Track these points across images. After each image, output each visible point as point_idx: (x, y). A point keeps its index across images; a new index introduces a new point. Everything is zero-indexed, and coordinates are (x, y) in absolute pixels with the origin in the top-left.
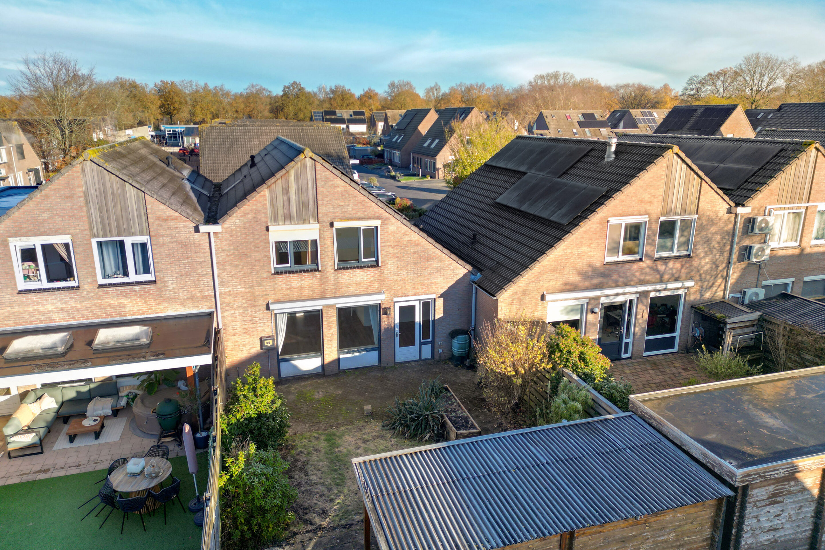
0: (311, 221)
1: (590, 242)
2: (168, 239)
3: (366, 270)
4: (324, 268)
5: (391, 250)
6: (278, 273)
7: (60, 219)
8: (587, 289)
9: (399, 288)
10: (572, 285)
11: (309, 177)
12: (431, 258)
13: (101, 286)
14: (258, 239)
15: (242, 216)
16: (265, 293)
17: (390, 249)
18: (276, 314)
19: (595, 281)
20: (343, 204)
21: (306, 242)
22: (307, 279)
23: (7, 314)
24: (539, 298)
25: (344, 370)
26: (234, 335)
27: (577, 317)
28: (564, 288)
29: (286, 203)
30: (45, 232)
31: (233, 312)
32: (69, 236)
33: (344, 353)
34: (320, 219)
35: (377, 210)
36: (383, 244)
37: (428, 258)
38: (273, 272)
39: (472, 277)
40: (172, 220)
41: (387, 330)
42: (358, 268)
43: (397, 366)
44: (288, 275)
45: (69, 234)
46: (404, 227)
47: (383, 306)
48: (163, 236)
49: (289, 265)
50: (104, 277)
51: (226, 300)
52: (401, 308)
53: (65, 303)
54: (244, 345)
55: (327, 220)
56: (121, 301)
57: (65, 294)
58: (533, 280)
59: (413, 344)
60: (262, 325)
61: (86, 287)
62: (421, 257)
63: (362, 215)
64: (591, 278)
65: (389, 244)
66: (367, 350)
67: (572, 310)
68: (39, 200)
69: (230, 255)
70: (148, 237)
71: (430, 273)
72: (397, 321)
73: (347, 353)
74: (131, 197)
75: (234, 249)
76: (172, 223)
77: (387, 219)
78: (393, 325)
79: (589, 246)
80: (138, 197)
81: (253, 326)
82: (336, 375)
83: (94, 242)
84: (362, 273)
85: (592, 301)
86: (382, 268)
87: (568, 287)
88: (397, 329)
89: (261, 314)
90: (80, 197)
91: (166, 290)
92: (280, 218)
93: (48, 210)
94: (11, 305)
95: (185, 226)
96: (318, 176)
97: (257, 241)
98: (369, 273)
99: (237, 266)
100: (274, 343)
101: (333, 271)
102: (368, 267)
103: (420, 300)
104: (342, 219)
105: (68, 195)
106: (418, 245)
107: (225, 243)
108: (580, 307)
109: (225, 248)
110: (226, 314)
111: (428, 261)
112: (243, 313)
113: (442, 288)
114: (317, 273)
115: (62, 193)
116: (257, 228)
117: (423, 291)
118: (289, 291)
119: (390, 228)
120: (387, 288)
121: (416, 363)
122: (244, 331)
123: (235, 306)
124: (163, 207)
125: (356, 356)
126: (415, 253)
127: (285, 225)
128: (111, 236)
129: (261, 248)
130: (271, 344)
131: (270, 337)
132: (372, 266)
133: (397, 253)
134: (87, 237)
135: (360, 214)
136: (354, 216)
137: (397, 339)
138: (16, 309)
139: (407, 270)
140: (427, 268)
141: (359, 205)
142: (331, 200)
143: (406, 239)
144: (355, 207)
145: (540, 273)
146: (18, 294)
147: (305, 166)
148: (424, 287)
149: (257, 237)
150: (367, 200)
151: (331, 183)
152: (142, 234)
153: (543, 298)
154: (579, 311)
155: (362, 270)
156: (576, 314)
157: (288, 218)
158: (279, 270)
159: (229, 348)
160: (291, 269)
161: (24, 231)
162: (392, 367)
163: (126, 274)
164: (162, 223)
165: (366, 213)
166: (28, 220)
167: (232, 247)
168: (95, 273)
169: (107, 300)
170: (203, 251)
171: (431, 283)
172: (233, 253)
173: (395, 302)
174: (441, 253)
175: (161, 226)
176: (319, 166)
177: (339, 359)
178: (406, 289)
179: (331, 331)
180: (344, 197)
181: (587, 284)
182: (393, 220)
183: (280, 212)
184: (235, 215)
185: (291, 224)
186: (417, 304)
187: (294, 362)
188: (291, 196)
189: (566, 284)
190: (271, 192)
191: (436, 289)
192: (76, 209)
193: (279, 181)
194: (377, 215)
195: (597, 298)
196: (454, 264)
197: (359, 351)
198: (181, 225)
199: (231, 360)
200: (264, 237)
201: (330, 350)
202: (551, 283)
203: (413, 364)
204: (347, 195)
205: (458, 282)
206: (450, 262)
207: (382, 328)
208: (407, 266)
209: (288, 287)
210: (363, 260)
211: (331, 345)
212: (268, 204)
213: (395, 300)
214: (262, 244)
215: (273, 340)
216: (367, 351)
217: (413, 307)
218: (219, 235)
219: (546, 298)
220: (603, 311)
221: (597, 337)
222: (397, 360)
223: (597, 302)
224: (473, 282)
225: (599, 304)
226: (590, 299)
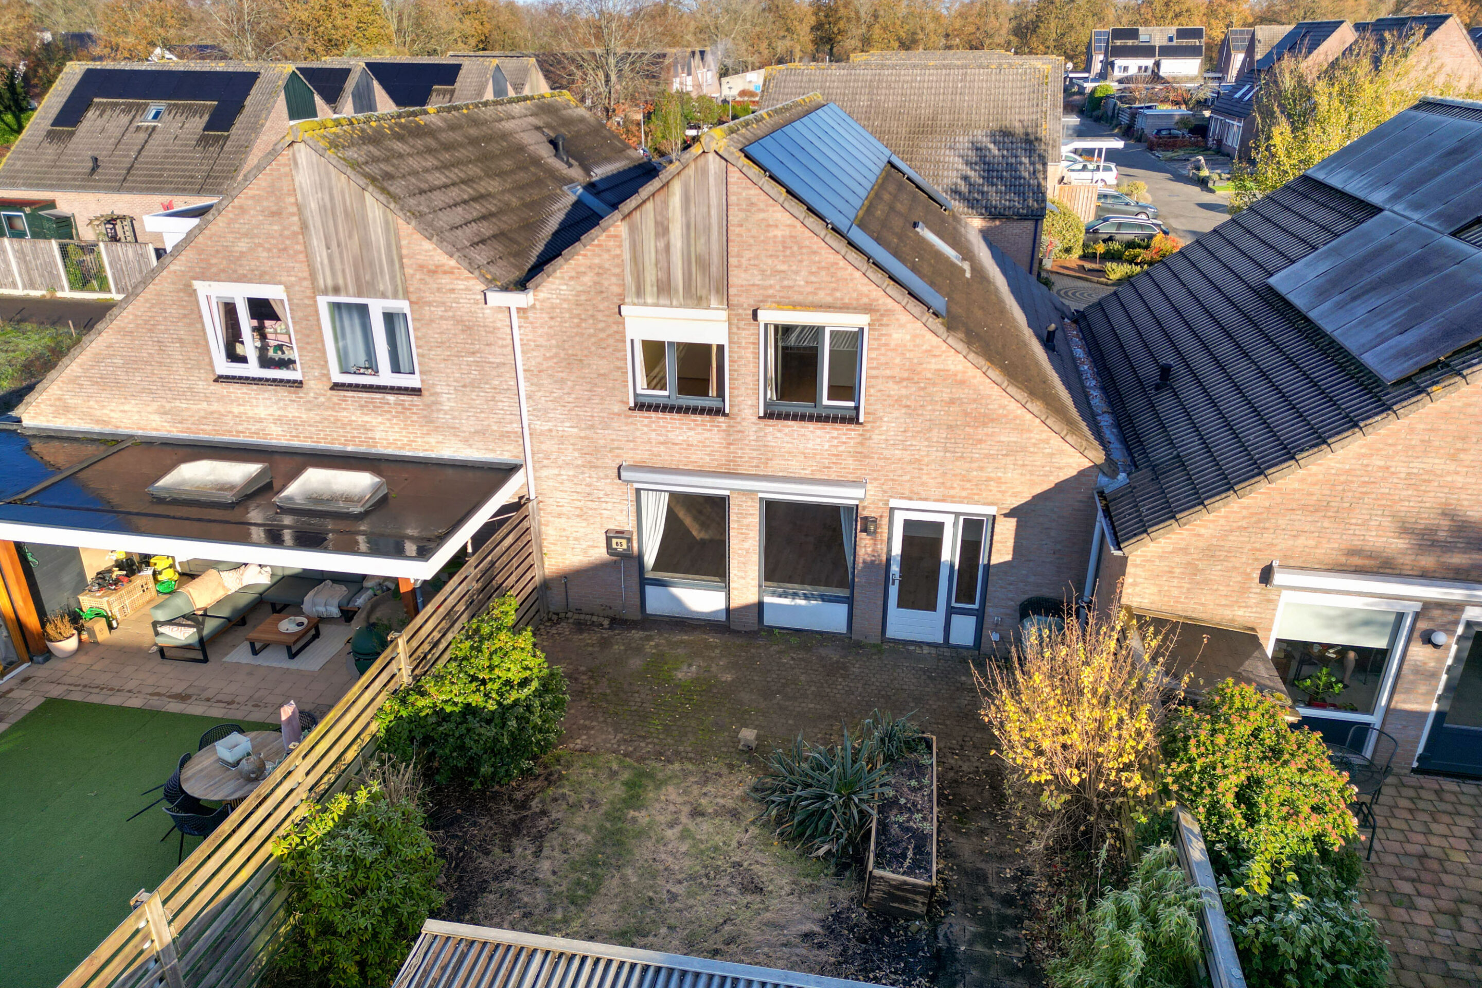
0: (714, 303)
1: (1459, 445)
2: (439, 311)
3: (828, 426)
4: (736, 410)
5: (894, 389)
6: (641, 406)
7: (265, 254)
8: (1425, 576)
9: (907, 477)
10: (1370, 557)
11: (714, 201)
12: (993, 420)
13: (336, 386)
14: (603, 330)
15: (571, 278)
16: (616, 444)
17: (890, 384)
18: (638, 491)
19: (1458, 559)
20: (784, 267)
21: (708, 347)
22: (700, 429)
23: (202, 414)
24: (1256, 575)
25: (771, 629)
26: (560, 516)
27: (1381, 643)
28: (1343, 559)
29: (662, 257)
30: (245, 276)
31: (556, 471)
32: (282, 287)
33: (774, 594)
34: (734, 300)
35: (865, 289)
36: (874, 373)
37: (986, 419)
38: (632, 404)
39: (1103, 480)
40: (445, 273)
41: (870, 566)
42: (811, 418)
43: (885, 647)
44: (660, 415)
45: (280, 283)
46: (929, 336)
47: (866, 513)
48: (429, 304)
49: (666, 393)
50: (345, 372)
51: (544, 447)
52: (908, 524)
53: (284, 409)
54: (576, 539)
55: (748, 302)
56: (366, 418)
57: (282, 392)
58: (1244, 523)
59: (932, 607)
60: (609, 506)
61: (312, 384)
62: (966, 414)
63: (829, 300)
64: (1446, 547)
65: (888, 373)
66: (823, 598)
67: (1366, 623)
68: (231, 215)
69: (551, 358)
70: (407, 302)
71: (988, 456)
72: (897, 549)
73: (780, 596)
74: (375, 221)
75: (558, 346)
76: (445, 280)
77: (889, 312)
78: (884, 558)
79: (1453, 458)
80: (387, 222)
81: (594, 505)
82: (752, 635)
83: (323, 302)
84: (819, 432)
85: (1436, 613)
86: (868, 426)
87: (1357, 561)
88: (895, 569)
89: (607, 485)
90: (293, 214)
91: (439, 410)
92: (648, 288)
93: (246, 235)
94: (207, 399)
95: (468, 289)
96: (733, 199)
97: (602, 335)
98: (835, 433)
99: (563, 381)
100: (630, 548)
101: (754, 419)
102: (835, 420)
103: (957, 515)
104: (781, 305)
105: (274, 209)
106: (962, 382)
107: (540, 331)
108: (1392, 618)
109: (541, 341)
110: (544, 473)
111: (984, 424)
112: (575, 476)
113: (1015, 495)
114: (721, 419)
115: (265, 204)
116: (601, 307)
117: (964, 494)
118: (662, 448)
119: (895, 336)
120: (875, 475)
121: (933, 651)
122: (578, 512)
123: (560, 462)
124: (427, 245)
125: (800, 606)
126: (952, 402)
127: (657, 305)
128: (348, 295)
129: (610, 350)
130: (625, 546)
131: (622, 532)
132: (844, 420)
133: (907, 397)
134: (309, 293)
135: (823, 297)
136: (811, 298)
137: (894, 591)
138: (215, 406)
139: (927, 439)
140: (980, 441)
141: (823, 273)
142: (757, 257)
143: (933, 367)
144: (813, 279)
145: (1268, 509)
146: (216, 381)
147: (704, 172)
148: (968, 485)
149: (601, 325)
150: (842, 263)
151: (762, 215)
152: (395, 296)
153: (1266, 575)
154: (1389, 630)
155: (820, 425)
156: (1380, 635)
157: (664, 288)
158: (647, 401)
159: (551, 539)
160: (670, 402)
161: (214, 270)
162: (875, 646)
163: (372, 366)
164: (427, 278)
165: (838, 294)
166: (218, 252)
167: (554, 342)
168: (326, 362)
169: (345, 414)
170: (500, 342)
171: (989, 479)
172: (556, 355)
173: (892, 510)
174: (1021, 411)
175: (426, 284)
176: (734, 175)
177: (760, 605)
178: (923, 484)
179: (746, 545)
180: (788, 252)
181: (1428, 561)
182: (904, 317)
183: (650, 276)
184: (558, 273)
185: (671, 306)
186: (948, 520)
187: (676, 591)
188: (672, 241)
189: (1353, 552)
190: (632, 230)
191: (999, 496)
192: (288, 238)
193: (649, 206)
194: (865, 300)
195: (1457, 608)
196: (1056, 441)
197: (806, 597)
198: (461, 285)
199: (553, 561)
200: (615, 328)
201: (742, 581)
202: (1301, 541)
203: (926, 650)
204: (795, 248)
205: (1061, 487)
206: (1044, 436)
207: (860, 560)
208: (930, 430)
209: (662, 439)
210: (826, 402)
211: (746, 572)
212: (627, 256)
213: (893, 503)
214: (611, 341)
215: (629, 540)
216: (823, 600)
217: (940, 526)
218: (530, 314)
219: (1279, 578)
220: (1469, 644)
221: (1434, 707)
222: (891, 633)
223: (1451, 617)
224: (1101, 494)
225: (1456, 623)
226: (1428, 606)
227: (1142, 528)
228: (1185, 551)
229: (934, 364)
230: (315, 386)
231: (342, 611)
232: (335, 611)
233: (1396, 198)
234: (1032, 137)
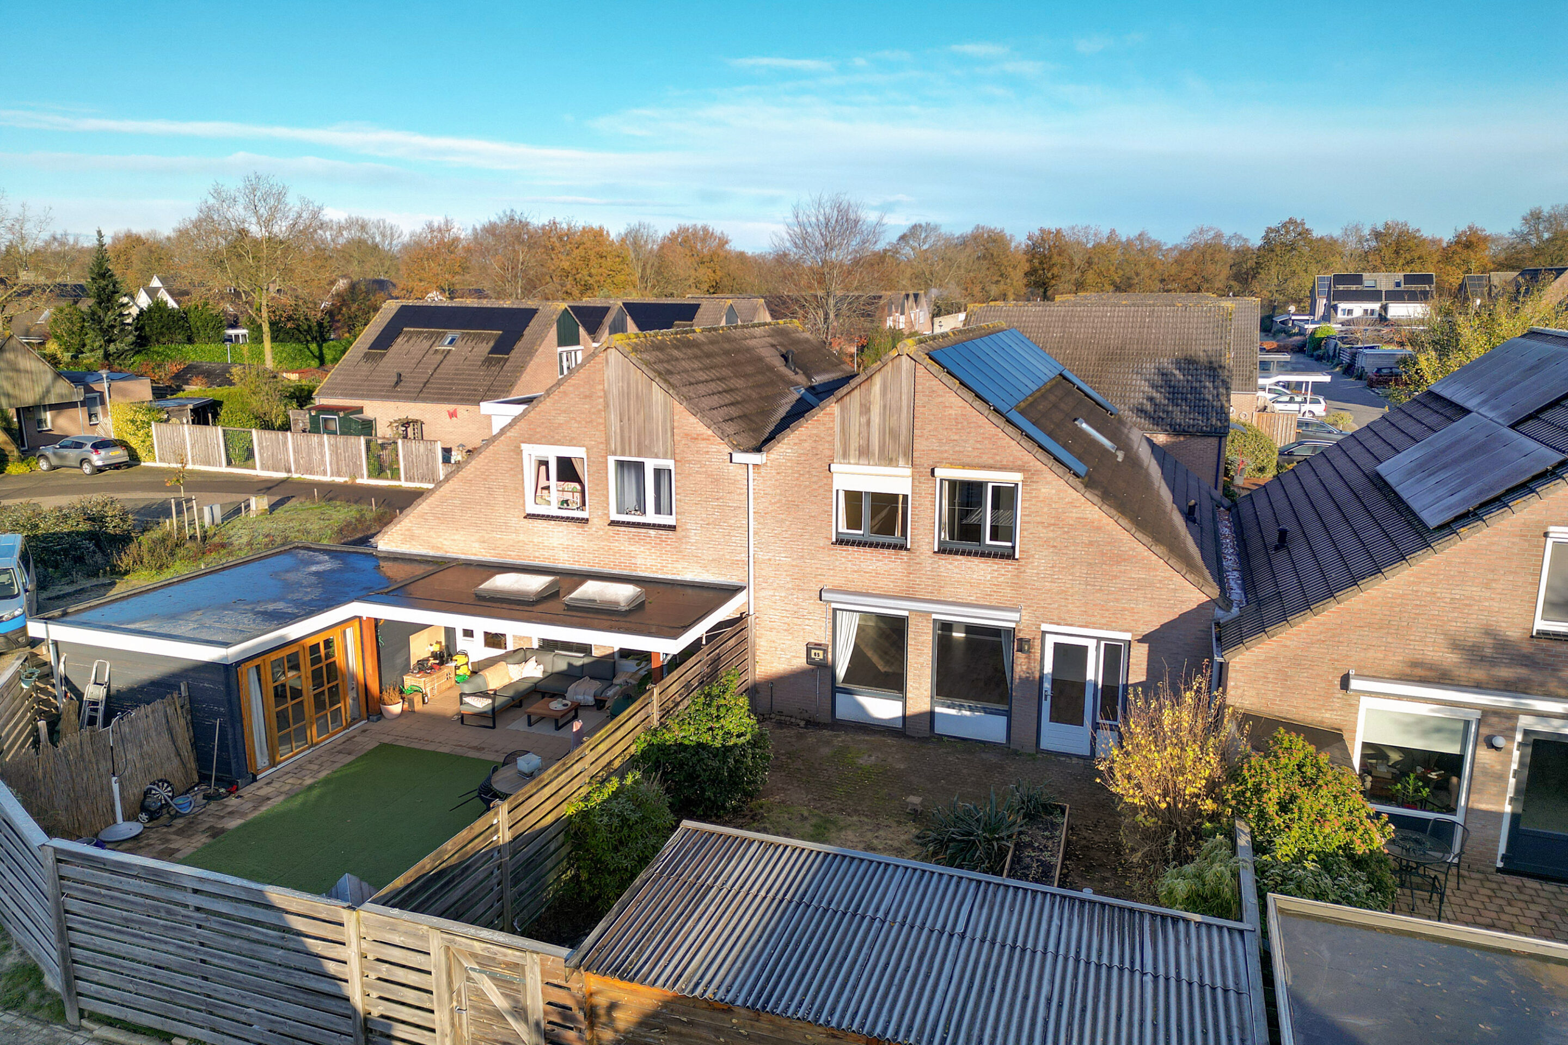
0: (901, 463)
1: (1490, 576)
2: (696, 468)
3: (990, 561)
4: (916, 545)
5: (1043, 533)
6: (841, 541)
7: (576, 425)
8: (1478, 687)
9: (1056, 606)
10: (1431, 669)
11: (905, 390)
12: (1125, 560)
13: (613, 523)
14: (815, 483)
15: (795, 444)
16: (820, 572)
17: (1040, 528)
18: (835, 610)
19: (1505, 673)
20: (956, 437)
21: (897, 496)
22: (886, 561)
23: (511, 542)
24: (1337, 682)
25: (941, 736)
26: (771, 630)
27: (1455, 749)
28: (1408, 671)
29: (864, 429)
30: (559, 440)
31: (771, 593)
32: (584, 449)
33: (943, 705)
34: (917, 461)
35: (1019, 454)
36: (1027, 519)
37: (1120, 559)
38: (834, 540)
39: (1219, 613)
40: (703, 439)
41: (1025, 681)
42: (976, 554)
43: (1039, 756)
44: (855, 548)
45: (583, 446)
46: (1071, 491)
47: (1021, 635)
48: (689, 462)
49: (861, 532)
50: (619, 512)
51: (763, 573)
52: (1057, 645)
53: (572, 540)
54: (782, 650)
55: (927, 463)
56: (632, 548)
57: (572, 526)
58: (1322, 637)
59: (1078, 720)
60: (811, 622)
61: (595, 520)
62: (1103, 554)
63: (991, 462)
64: (1492, 662)
65: (1039, 519)
66: (986, 710)
67: (1438, 730)
68: (556, 398)
69: (775, 503)
70: (673, 461)
71: (1121, 589)
72: (1048, 668)
73: (949, 707)
74: (657, 402)
75: (781, 495)
76: (703, 444)
77: (1037, 472)
78: (1037, 675)
79: (1487, 586)
80: (666, 403)
81: (799, 622)
82: (924, 740)
83: (611, 460)
84: (982, 565)
85: (1494, 720)
86: (1023, 562)
87: (1419, 672)
88: (1047, 686)
89: (812, 605)
90: (601, 397)
91: (687, 543)
92: (852, 452)
93: (565, 412)
94: (516, 531)
95: (719, 451)
96: (919, 387)
97: (815, 487)
98: (996, 566)
99: (783, 521)
100: (825, 658)
101: (930, 553)
102: (995, 556)
103: (1099, 639)
104: (953, 465)
105: (588, 393)
106: (1099, 528)
107: (769, 483)
108: (1461, 726)
109: (769, 490)
110: (762, 594)
111: (1118, 563)
112: (785, 597)
113: (1146, 623)
114: (904, 553)
115: (582, 390)
116: (816, 465)
117: (1104, 621)
118: (856, 575)
119: (1043, 490)
120: (1029, 602)
121: (1081, 762)
122: (786, 627)
123: (775, 585)
124: (693, 419)
125: (966, 716)
126: (1091, 544)
127: (858, 464)
128: (630, 455)
129: (820, 498)
130: (821, 657)
131: (820, 645)
132: (1002, 556)
133: (1054, 539)
134: (603, 453)
135: (985, 459)
136: (976, 460)
137: (1046, 705)
138: (521, 537)
139: (1072, 574)
140: (1116, 577)
141: (986, 442)
142: (936, 429)
143: (1074, 515)
144: (979, 446)
145: (1341, 625)
146: (525, 517)
147: (899, 368)
148: (1107, 614)
149: (815, 479)
150: (1001, 434)
151: (940, 400)
152: (665, 457)
153: (1345, 683)
154: (1460, 737)
155: (983, 559)
156: (1453, 741)
157: (864, 453)
158: (846, 538)
159: (763, 650)
160: (863, 539)
161: (538, 436)
162: (1030, 755)
163: (642, 509)
164: (690, 444)
165: (998, 458)
166: (543, 423)
167: (778, 491)
168: (608, 504)
169: (617, 544)
170: (738, 491)
171: (1124, 609)
172: (779, 501)
173: (1044, 633)
174: (1147, 553)
175: (689, 447)
176: (921, 370)
177: (932, 713)
178: (1068, 611)
179: (921, 660)
180: (960, 426)
181: (1479, 674)
182: (1051, 476)
183: (854, 445)
184: (786, 441)
185: (869, 464)
186: (1091, 644)
187: (862, 699)
188: (872, 418)
189: (1415, 664)
190: (842, 410)
191: (1133, 624)
192: (594, 414)
193: (856, 392)
194: (1019, 463)
195: (1510, 715)
196: (1178, 578)
197: (971, 709)
198: (714, 448)
199: (763, 669)
200: (825, 481)
201: (917, 692)
202: (1371, 654)
203: (1075, 761)
204: (965, 423)
205: (1184, 617)
206: (1167, 574)
207: (1016, 676)
208: (1073, 566)
209: (855, 568)
210: (988, 542)
211: (920, 684)
212: (837, 429)
213: (1045, 627)
214: (821, 491)
215: (825, 651)
216: (986, 712)
217: (1084, 649)
218: (762, 470)
219: (1355, 684)
220: (1529, 750)
221: (1508, 809)
222: (1044, 745)
223: (1508, 724)
224: (1218, 624)
225: (1514, 729)
226: (1487, 713)
227: (1240, 640)
228: (1275, 659)
229: (1075, 514)
230: (598, 523)
231: (596, 700)
232: (590, 700)
233: (1484, 402)
234: (1216, 365)
